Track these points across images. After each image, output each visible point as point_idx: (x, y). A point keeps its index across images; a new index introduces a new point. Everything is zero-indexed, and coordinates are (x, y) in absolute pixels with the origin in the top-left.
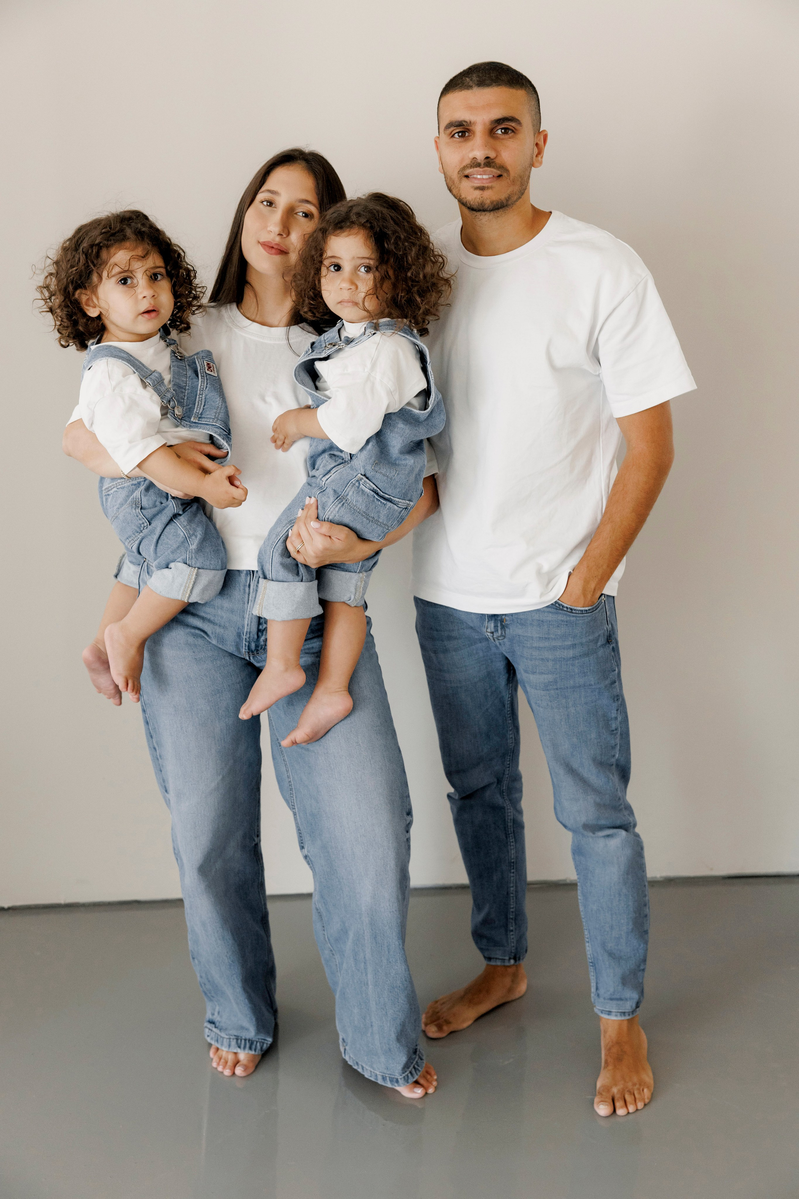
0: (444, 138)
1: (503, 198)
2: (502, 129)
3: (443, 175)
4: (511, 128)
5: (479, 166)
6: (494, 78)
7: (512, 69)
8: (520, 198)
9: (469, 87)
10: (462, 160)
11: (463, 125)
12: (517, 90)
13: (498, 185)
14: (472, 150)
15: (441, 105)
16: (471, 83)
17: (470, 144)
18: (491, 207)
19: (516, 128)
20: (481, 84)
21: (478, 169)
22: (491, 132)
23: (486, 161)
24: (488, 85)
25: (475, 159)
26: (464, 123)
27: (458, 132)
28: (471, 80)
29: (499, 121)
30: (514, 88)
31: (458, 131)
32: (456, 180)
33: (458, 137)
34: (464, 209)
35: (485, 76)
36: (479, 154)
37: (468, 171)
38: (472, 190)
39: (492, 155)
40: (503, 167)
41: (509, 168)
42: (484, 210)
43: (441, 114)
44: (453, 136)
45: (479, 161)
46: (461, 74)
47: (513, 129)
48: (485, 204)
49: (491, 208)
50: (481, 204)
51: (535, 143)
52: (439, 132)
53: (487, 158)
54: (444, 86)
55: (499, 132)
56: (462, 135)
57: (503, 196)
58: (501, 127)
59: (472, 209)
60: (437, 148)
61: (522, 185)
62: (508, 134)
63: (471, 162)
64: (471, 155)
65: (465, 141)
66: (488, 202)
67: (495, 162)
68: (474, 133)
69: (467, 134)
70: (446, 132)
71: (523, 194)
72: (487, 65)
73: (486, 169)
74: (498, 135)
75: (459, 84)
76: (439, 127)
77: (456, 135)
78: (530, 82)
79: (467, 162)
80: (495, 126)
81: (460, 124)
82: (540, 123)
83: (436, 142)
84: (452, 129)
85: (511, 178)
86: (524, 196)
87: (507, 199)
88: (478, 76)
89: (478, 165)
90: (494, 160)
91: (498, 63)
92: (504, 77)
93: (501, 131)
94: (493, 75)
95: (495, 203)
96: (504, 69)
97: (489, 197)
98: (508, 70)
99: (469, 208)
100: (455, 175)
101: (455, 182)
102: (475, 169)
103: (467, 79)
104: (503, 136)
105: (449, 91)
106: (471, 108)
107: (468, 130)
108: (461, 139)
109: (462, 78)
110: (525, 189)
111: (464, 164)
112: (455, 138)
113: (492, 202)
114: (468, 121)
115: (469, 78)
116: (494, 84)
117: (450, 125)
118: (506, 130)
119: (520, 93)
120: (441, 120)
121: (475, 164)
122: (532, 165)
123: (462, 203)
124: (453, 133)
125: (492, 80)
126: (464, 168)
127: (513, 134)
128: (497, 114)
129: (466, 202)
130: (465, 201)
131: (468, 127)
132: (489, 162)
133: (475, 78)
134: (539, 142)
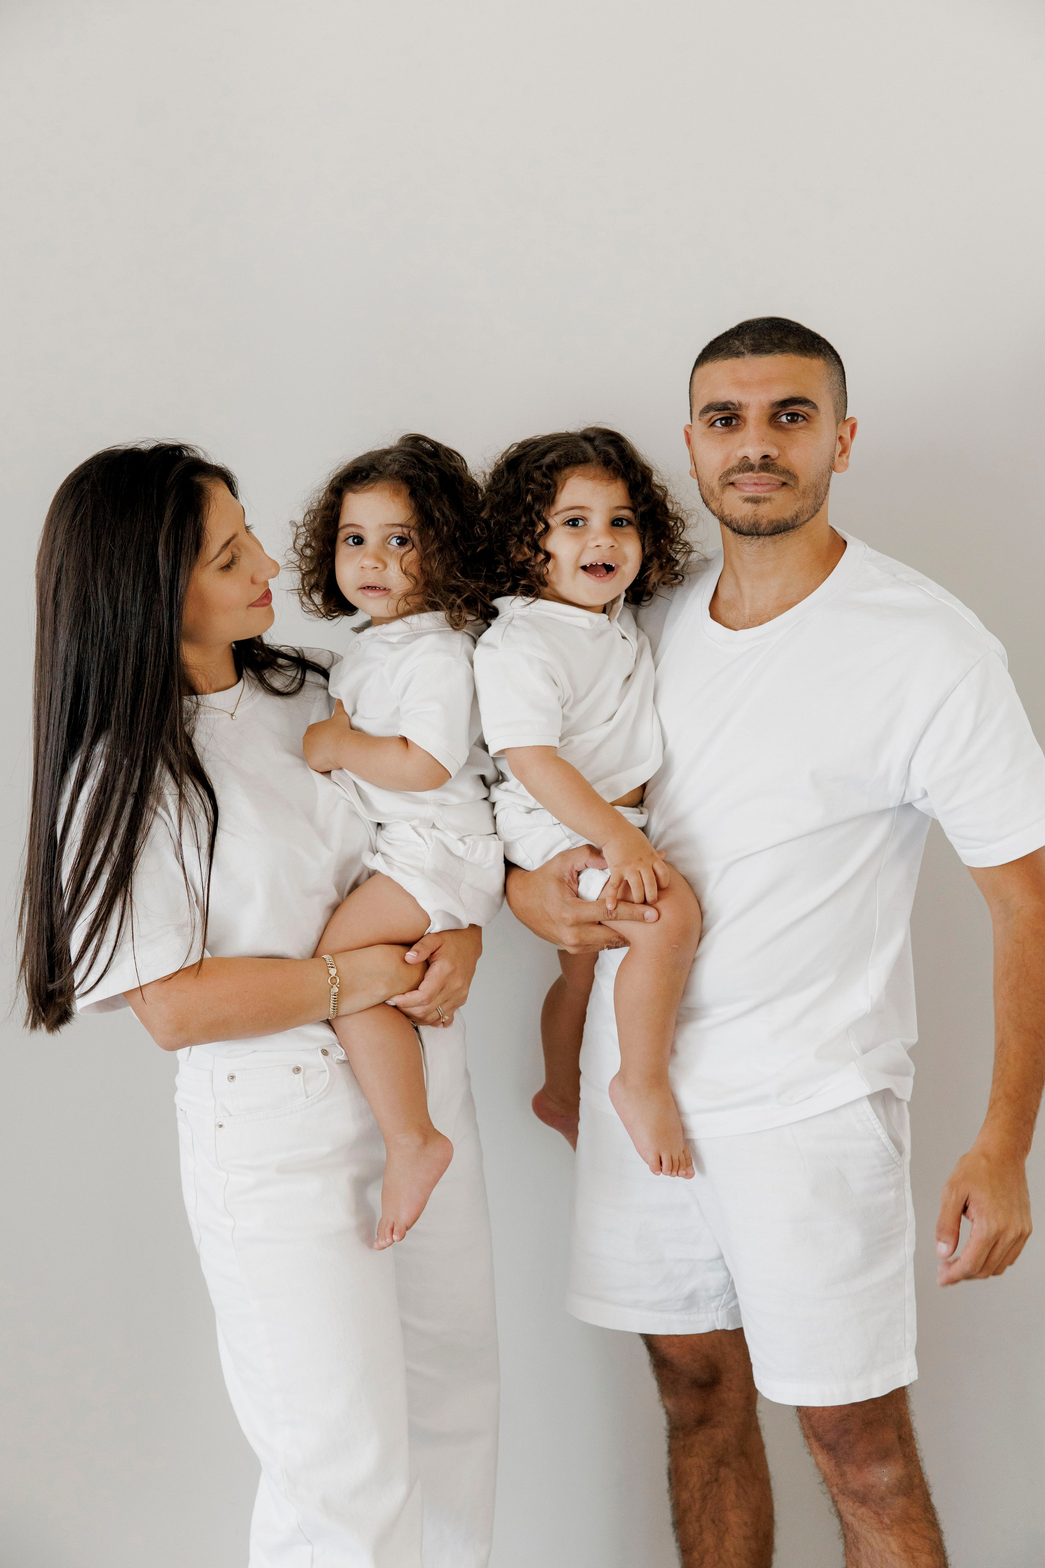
0: (699, 427)
1: (788, 516)
2: (788, 415)
3: (696, 481)
4: (801, 413)
5: (752, 470)
6: (776, 341)
7: (804, 328)
8: (813, 516)
9: (738, 354)
10: (727, 459)
11: (729, 409)
12: (812, 358)
13: (780, 497)
14: (742, 446)
15: (695, 379)
16: (742, 349)
17: (738, 437)
18: (769, 530)
19: (810, 414)
20: (757, 349)
21: (750, 474)
22: (773, 419)
23: (762, 461)
24: (769, 352)
25: (746, 459)
26: (730, 406)
27: (721, 419)
28: (743, 343)
29: (784, 403)
30: (806, 355)
31: (719, 417)
32: (717, 490)
33: (720, 426)
34: (728, 532)
35: (764, 339)
36: (754, 453)
37: (734, 478)
38: (740, 502)
39: (774, 452)
40: (788, 472)
41: (799, 475)
42: (758, 535)
43: (695, 391)
44: (713, 425)
45: (752, 461)
46: (726, 334)
47: (805, 415)
48: (760, 525)
49: (770, 532)
50: (754, 525)
51: (838, 436)
52: (691, 418)
53: (765, 457)
54: (699, 351)
55: (784, 419)
56: (726, 423)
57: (787, 514)
58: (787, 412)
59: (738, 531)
60: (688, 441)
61: (816, 497)
62: (798, 423)
63: (740, 463)
64: (740, 454)
65: (731, 432)
66: (764, 522)
67: (776, 464)
68: (745, 421)
69: (734, 422)
70: (701, 418)
71: (817, 511)
72: (766, 323)
73: (763, 474)
74: (782, 424)
75: (723, 350)
76: (691, 410)
77: (718, 424)
78: (831, 348)
79: (734, 462)
80: (778, 410)
81: (724, 407)
82: (846, 407)
83: (687, 434)
84: (712, 414)
85: (801, 488)
86: (819, 516)
87: (795, 518)
88: (754, 339)
89: (751, 468)
90: (775, 461)
91: (783, 319)
92: (791, 341)
93: (787, 419)
94: (776, 336)
95: (775, 524)
96: (791, 328)
97: (768, 512)
98: (798, 330)
99: (734, 530)
100: (715, 484)
101: (715, 493)
102: (747, 474)
103: (737, 342)
104: (790, 426)
105: (707, 359)
106: (741, 384)
107: (737, 417)
108: (724, 429)
109: (729, 341)
110: (821, 504)
111: (729, 466)
112: (716, 426)
113: (771, 522)
114: (737, 403)
115: (738, 340)
116: (777, 350)
117: (709, 408)
118: (794, 417)
119: (816, 365)
120: (694, 400)
121: (746, 466)
122: (832, 468)
123: (725, 522)
124: (713, 420)
125: (775, 344)
126: (728, 473)
127: (805, 422)
128: (780, 393)
129: (731, 521)
130: (729, 519)
131: (736, 412)
132: (767, 463)
133: (748, 341)
134: (843, 435)
